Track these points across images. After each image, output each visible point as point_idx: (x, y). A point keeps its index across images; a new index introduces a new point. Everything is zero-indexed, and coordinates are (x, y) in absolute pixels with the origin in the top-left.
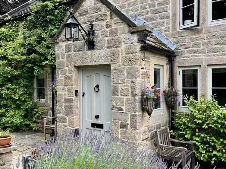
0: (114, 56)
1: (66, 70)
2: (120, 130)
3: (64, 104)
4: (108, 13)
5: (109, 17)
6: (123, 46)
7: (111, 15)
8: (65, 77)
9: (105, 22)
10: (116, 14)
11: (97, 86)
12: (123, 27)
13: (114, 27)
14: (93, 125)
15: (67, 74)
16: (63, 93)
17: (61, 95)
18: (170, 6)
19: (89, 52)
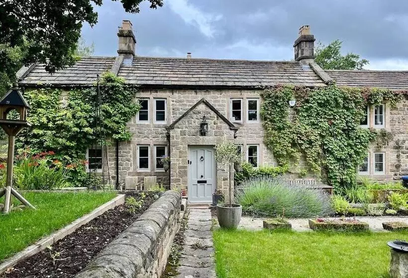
0: (219, 141)
1: (180, 148)
2: (223, 182)
3: (178, 170)
4: (216, 116)
5: (216, 118)
6: (225, 136)
7: (217, 118)
8: (180, 152)
9: (213, 121)
10: (221, 117)
11: (202, 157)
12: (225, 125)
13: (219, 124)
14: (199, 182)
15: (182, 150)
16: (178, 163)
17: (174, 164)
18: (226, 108)
19: (201, 137)
